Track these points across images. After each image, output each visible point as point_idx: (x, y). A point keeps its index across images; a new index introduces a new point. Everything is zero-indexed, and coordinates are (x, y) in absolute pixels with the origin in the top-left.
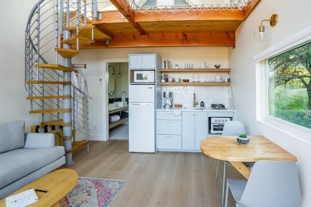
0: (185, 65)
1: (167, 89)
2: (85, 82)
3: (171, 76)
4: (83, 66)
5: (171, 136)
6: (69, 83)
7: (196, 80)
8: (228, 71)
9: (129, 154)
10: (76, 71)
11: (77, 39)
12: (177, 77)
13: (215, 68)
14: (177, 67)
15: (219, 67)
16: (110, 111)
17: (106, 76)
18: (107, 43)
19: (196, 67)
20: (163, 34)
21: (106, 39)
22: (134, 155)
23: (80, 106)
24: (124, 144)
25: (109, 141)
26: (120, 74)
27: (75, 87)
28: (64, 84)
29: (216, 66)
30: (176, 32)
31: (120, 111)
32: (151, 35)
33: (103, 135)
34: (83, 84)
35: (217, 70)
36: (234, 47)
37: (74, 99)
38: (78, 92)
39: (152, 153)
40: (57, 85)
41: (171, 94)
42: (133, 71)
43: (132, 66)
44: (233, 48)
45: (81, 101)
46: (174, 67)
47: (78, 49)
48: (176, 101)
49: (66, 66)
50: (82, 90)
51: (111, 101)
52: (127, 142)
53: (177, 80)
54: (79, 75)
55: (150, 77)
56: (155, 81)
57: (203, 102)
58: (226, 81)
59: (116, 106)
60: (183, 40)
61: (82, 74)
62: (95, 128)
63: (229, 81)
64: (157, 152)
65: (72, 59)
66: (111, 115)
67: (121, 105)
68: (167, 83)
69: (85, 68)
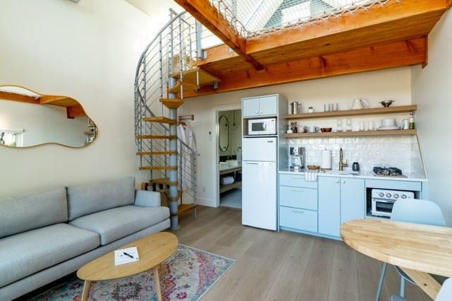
0: (325, 105)
1: (296, 144)
2: (194, 136)
3: (302, 124)
4: (190, 117)
5: (302, 210)
6: (175, 137)
7: (345, 128)
8: (411, 110)
9: (243, 227)
10: (184, 124)
11: (182, 86)
12: (311, 125)
13: (381, 106)
14: (311, 111)
15: (390, 103)
16: (221, 172)
17: (216, 129)
18: (216, 87)
19: (344, 106)
20: (288, 65)
21: (214, 82)
22: (248, 230)
23: (188, 164)
24: (237, 213)
25: (220, 207)
26: (234, 124)
28: (171, 138)
29: (383, 103)
30: (309, 58)
31: (235, 171)
32: (271, 69)
33: (212, 200)
34: (191, 139)
35: (387, 109)
36: (424, 64)
37: (181, 156)
38: (186, 148)
39: (273, 231)
40: (164, 140)
41: (302, 150)
42: (247, 120)
43: (245, 114)
44: (423, 67)
45: (188, 158)
46: (306, 110)
47: (182, 98)
48: (310, 161)
49: (172, 118)
50: (190, 146)
51: (223, 159)
52: (240, 211)
53: (312, 130)
54: (187, 127)
56: (277, 132)
57: (357, 163)
58: (406, 127)
59: (229, 166)
60: (321, 67)
62: (204, 189)
63: (413, 126)
64: (279, 231)
65: (178, 110)
66: (223, 176)
67: (234, 164)
68: (295, 135)
69: (193, 119)
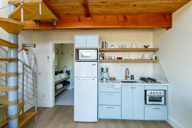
0: (119, 45)
1: (104, 65)
2: (35, 59)
3: (107, 55)
4: (33, 45)
6: (16, 60)
7: (126, 58)
8: (154, 50)
10: (26, 50)
13: (144, 47)
14: (112, 47)
15: (147, 47)
16: (55, 82)
17: (53, 55)
18: (55, 24)
19: (128, 47)
20: (105, 17)
23: (30, 81)
25: (55, 106)
27: (24, 64)
29: (145, 47)
30: (117, 15)
33: (49, 102)
34: (33, 61)
35: (146, 49)
37: (24, 75)
40: (5, 62)
41: (107, 69)
43: (76, 46)
49: (12, 42)
50: (32, 67)
51: (56, 73)
53: (113, 58)
54: (29, 53)
55: (93, 54)
57: (133, 76)
58: (154, 58)
59: (60, 77)
60: (124, 22)
61: (32, 53)
62: (43, 96)
63: (156, 58)
67: (63, 76)
69: (35, 47)
